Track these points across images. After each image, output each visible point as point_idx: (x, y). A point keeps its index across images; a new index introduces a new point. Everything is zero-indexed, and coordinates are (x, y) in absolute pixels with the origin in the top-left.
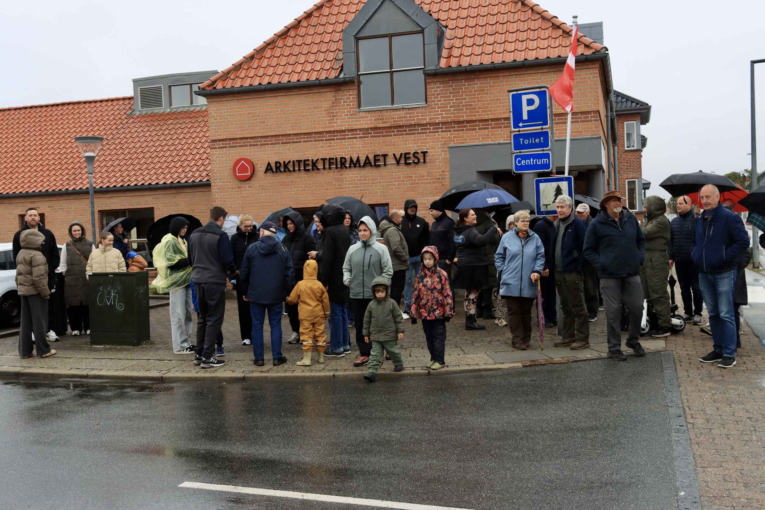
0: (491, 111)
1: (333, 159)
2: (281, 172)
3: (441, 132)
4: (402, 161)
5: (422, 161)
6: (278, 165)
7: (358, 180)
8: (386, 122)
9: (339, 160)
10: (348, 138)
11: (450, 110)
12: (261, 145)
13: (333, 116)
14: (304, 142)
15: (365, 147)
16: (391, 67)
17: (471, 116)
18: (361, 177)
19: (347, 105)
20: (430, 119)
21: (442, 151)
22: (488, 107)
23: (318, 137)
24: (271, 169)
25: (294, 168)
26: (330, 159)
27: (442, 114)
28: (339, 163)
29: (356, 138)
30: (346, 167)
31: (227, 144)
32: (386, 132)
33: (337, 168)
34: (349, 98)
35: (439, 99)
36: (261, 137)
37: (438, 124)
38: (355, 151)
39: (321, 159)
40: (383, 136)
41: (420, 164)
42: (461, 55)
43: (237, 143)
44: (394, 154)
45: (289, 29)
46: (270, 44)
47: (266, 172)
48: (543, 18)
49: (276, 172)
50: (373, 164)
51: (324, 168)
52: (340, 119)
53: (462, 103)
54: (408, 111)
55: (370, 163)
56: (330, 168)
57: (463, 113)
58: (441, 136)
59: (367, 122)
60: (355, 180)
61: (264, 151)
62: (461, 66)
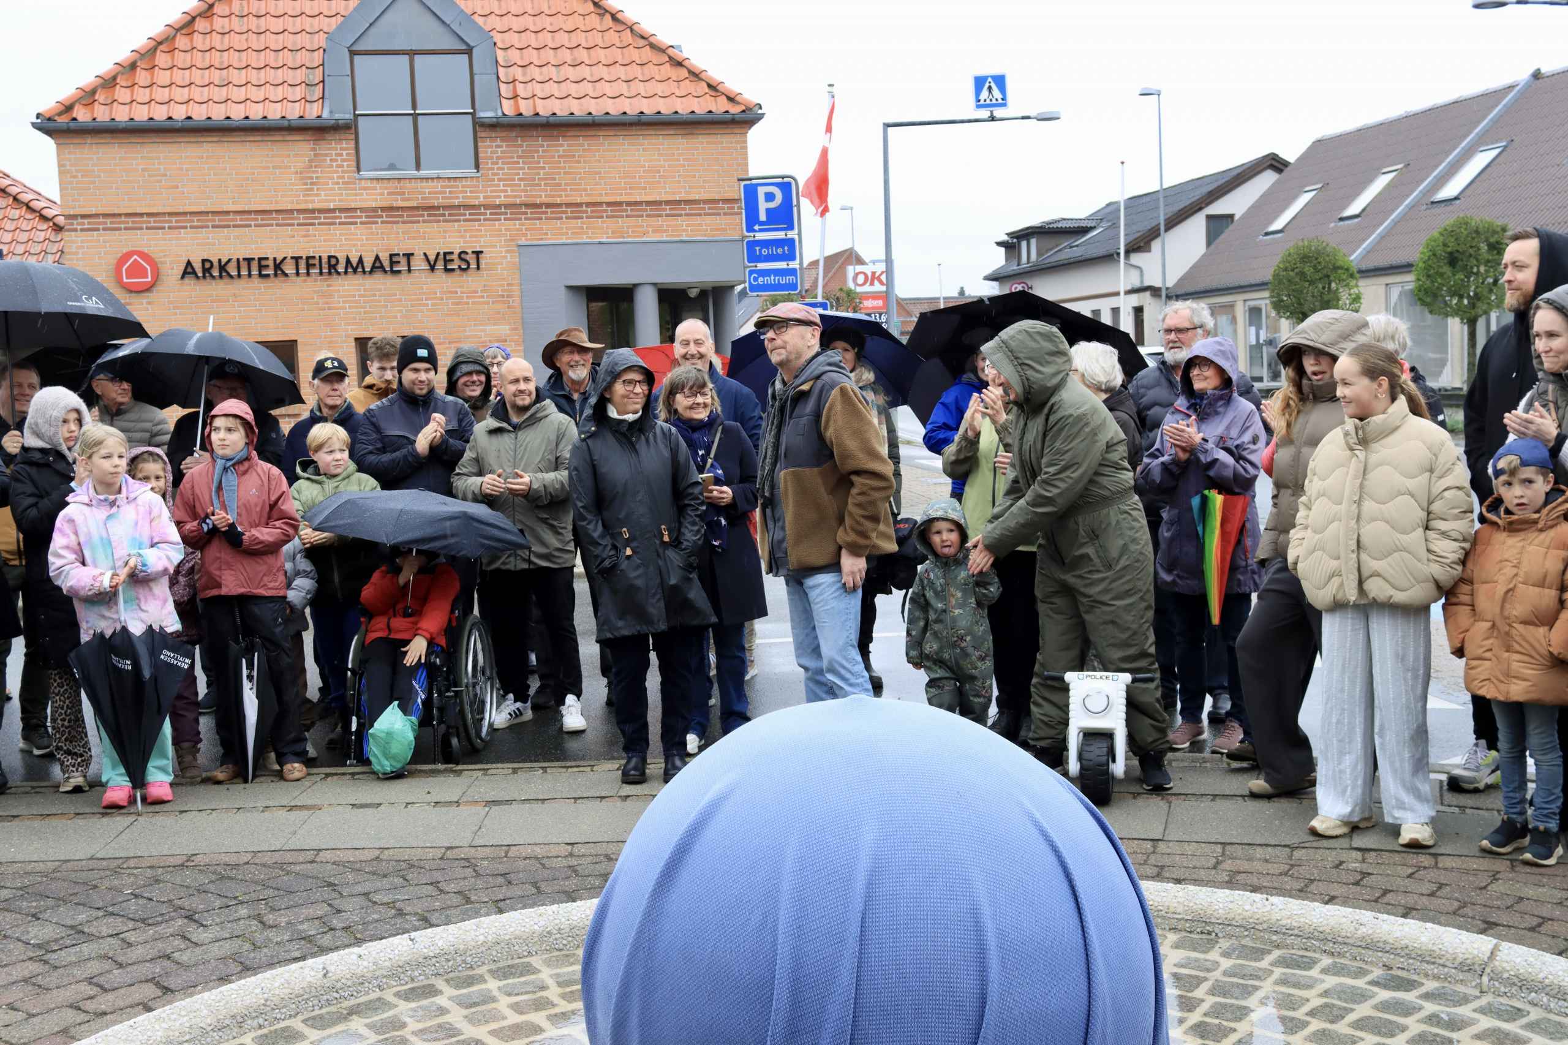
0: (585, 190)
1: (314, 257)
2: (213, 277)
3: (505, 219)
4: (440, 266)
5: (473, 266)
7: (360, 296)
8: (408, 200)
9: (325, 260)
10: (340, 224)
11: (520, 185)
12: (170, 228)
13: (312, 184)
14: (256, 226)
15: (372, 239)
16: (414, 107)
17: (554, 196)
18: (365, 290)
19: (338, 166)
20: (484, 197)
21: (507, 252)
22: (579, 184)
23: (283, 219)
24: (194, 272)
25: (239, 271)
26: (308, 258)
27: (506, 191)
28: (325, 266)
29: (355, 223)
30: (339, 273)
31: (99, 223)
32: (408, 216)
33: (321, 273)
34: (341, 155)
35: (500, 165)
36: (170, 214)
37: (499, 206)
38: (354, 245)
39: (292, 258)
40: (404, 222)
41: (470, 272)
42: (534, 96)
43: (120, 223)
44: (425, 254)
45: (194, 18)
46: (163, 43)
47: (183, 277)
48: (652, 46)
49: (204, 277)
50: (388, 269)
51: (298, 274)
52: (324, 190)
53: (539, 174)
54: (447, 183)
55: (382, 267)
56: (308, 274)
57: (541, 190)
58: (503, 225)
59: (374, 197)
60: (354, 296)
61: (177, 239)
62: (537, 114)
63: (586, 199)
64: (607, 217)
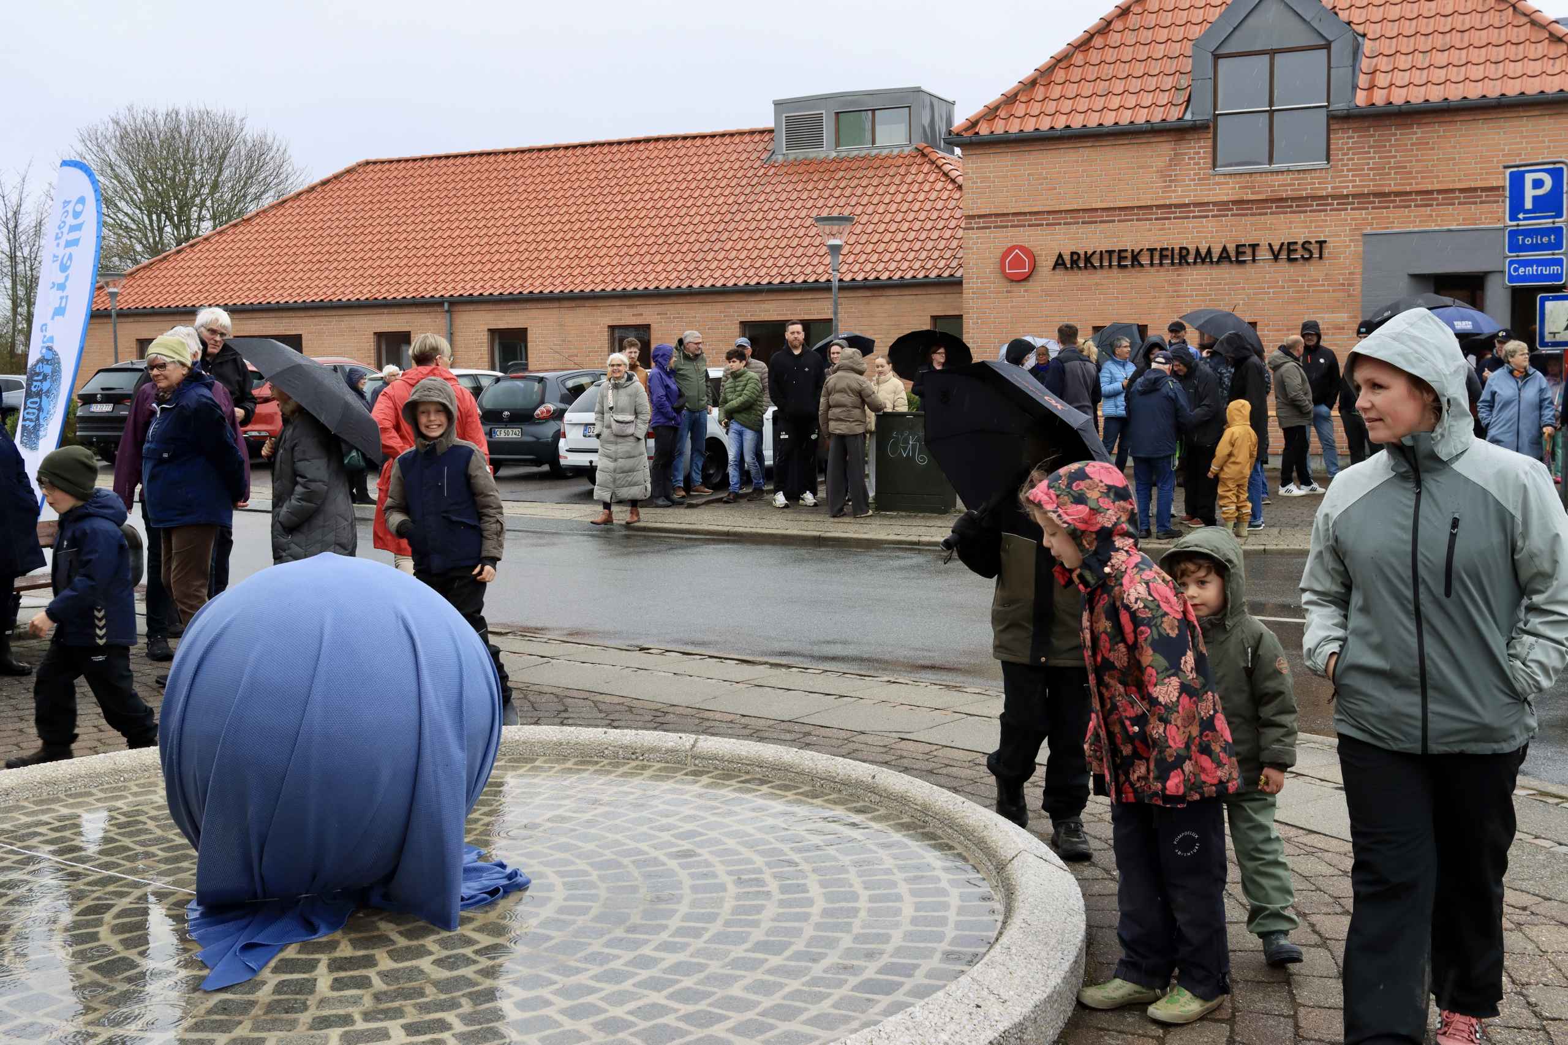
0: (1438, 177)
1: (1167, 249)
2: (1079, 268)
3: (1352, 209)
4: (1283, 255)
5: (1316, 255)
6: (1075, 257)
7: (1207, 284)
8: (1258, 193)
9: (1176, 251)
10: (1194, 217)
11: (1369, 175)
12: (1047, 225)
13: (1170, 181)
14: (1119, 221)
15: (1223, 231)
16: (1271, 104)
17: (1403, 185)
18: (1212, 279)
19: (1195, 164)
20: (1333, 188)
21: (1351, 241)
22: (1431, 172)
23: (1143, 214)
24: (1064, 264)
25: (1101, 262)
26: (1162, 250)
27: (1355, 181)
28: (1177, 256)
29: (1207, 217)
30: (1188, 264)
31: (991, 222)
32: (1257, 208)
33: (1173, 264)
34: (1199, 153)
35: (1350, 156)
36: (1049, 212)
37: (1347, 196)
38: (1205, 237)
39: (1148, 250)
40: (1252, 215)
41: (1312, 261)
42: (1391, 85)
43: (1007, 221)
44: (1270, 245)
45: (1092, 36)
46: (1061, 61)
47: (1054, 268)
48: (1533, 23)
49: (1072, 268)
50: (1234, 259)
51: (1152, 264)
52: (1181, 186)
53: (1390, 163)
54: (1296, 175)
55: (1228, 257)
56: (1161, 264)
57: (1391, 179)
58: (1351, 216)
59: (1227, 191)
60: (1201, 285)
61: (1052, 234)
62: (1391, 103)
63: (1437, 187)
64: (1459, 204)
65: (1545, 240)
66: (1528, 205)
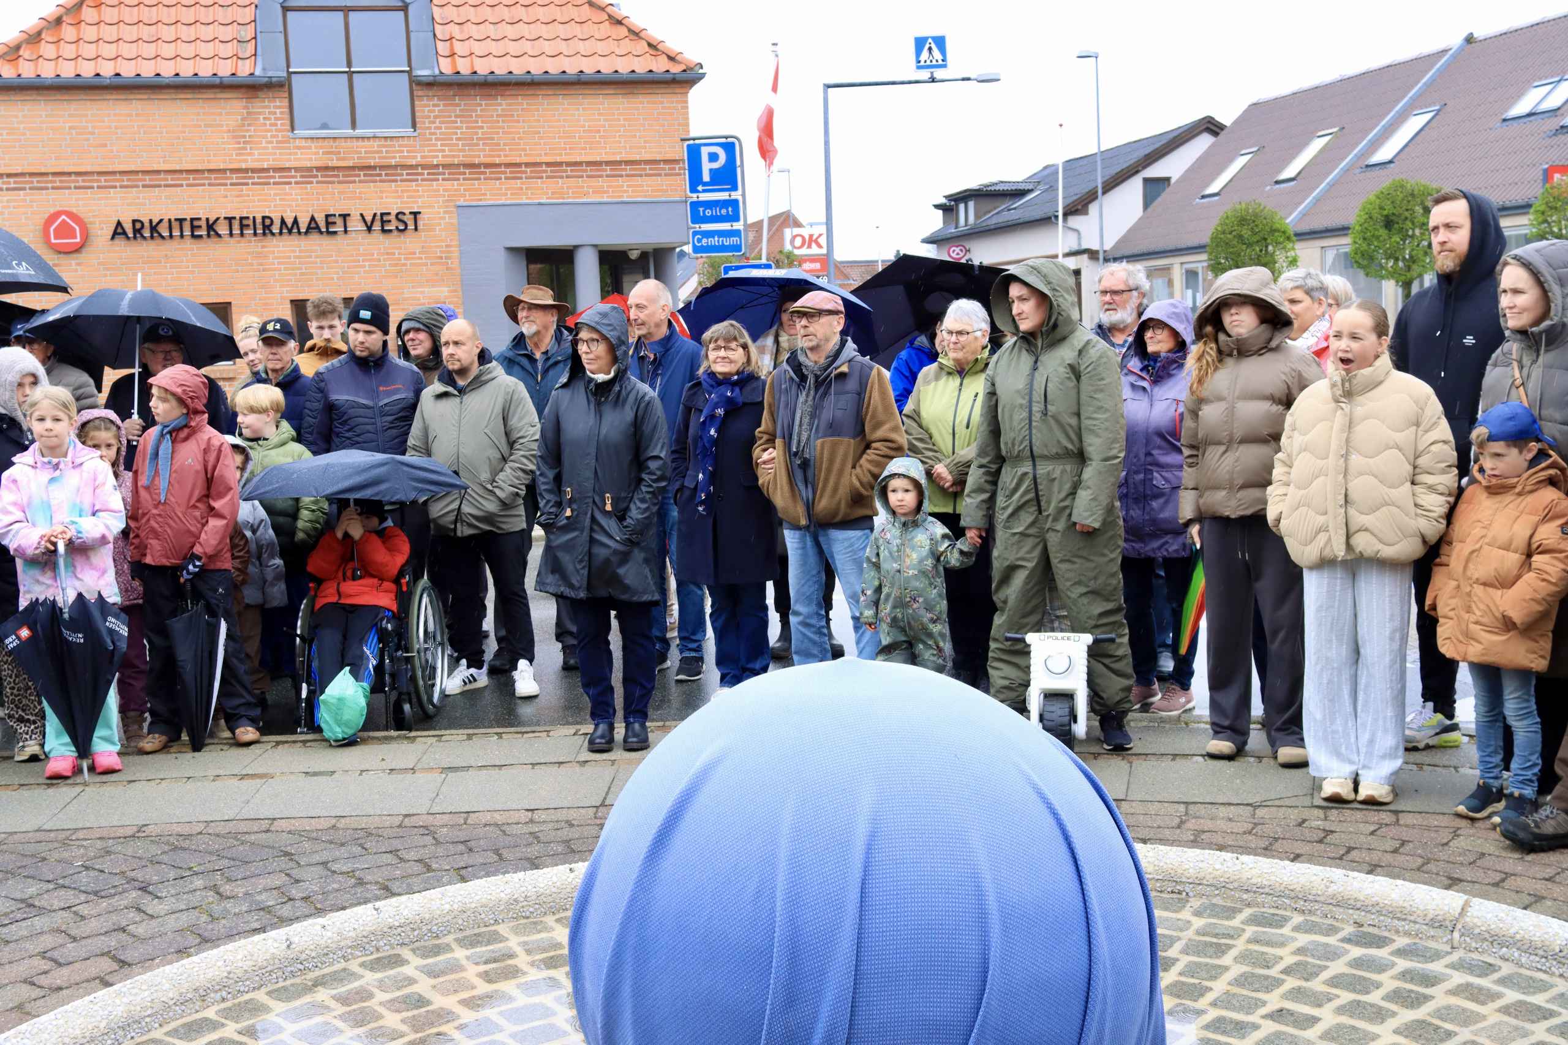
0: (525, 150)
1: (248, 218)
2: (144, 238)
3: (443, 180)
4: (377, 226)
5: (411, 227)
6: (138, 226)
7: (295, 257)
8: (343, 159)
9: (259, 220)
10: (274, 183)
11: (458, 145)
12: (99, 187)
13: (245, 143)
14: (188, 185)
15: (308, 200)
16: (349, 65)
17: (492, 156)
18: (300, 251)
19: (271, 125)
20: (422, 157)
21: (445, 212)
22: (519, 144)
23: (215, 178)
24: (124, 233)
25: (171, 232)
26: (241, 219)
27: (443, 151)
28: (259, 226)
29: (290, 183)
30: (273, 234)
31: (25, 182)
32: (344, 176)
33: (255, 234)
34: (275, 113)
35: (437, 124)
36: (100, 173)
37: (437, 166)
38: (289, 206)
39: (225, 218)
40: (339, 182)
41: (407, 233)
42: (472, 54)
43: (47, 182)
44: (362, 215)
47: (113, 238)
49: (135, 238)
50: (324, 230)
51: (231, 235)
52: (257, 149)
53: (477, 133)
54: (383, 142)
55: (318, 227)
56: (242, 235)
57: (480, 150)
58: (442, 186)
59: (313, 156)
60: (289, 257)
61: (106, 198)
62: (475, 73)
63: (525, 159)
64: (547, 177)
65: (724, 211)
66: (706, 178)
